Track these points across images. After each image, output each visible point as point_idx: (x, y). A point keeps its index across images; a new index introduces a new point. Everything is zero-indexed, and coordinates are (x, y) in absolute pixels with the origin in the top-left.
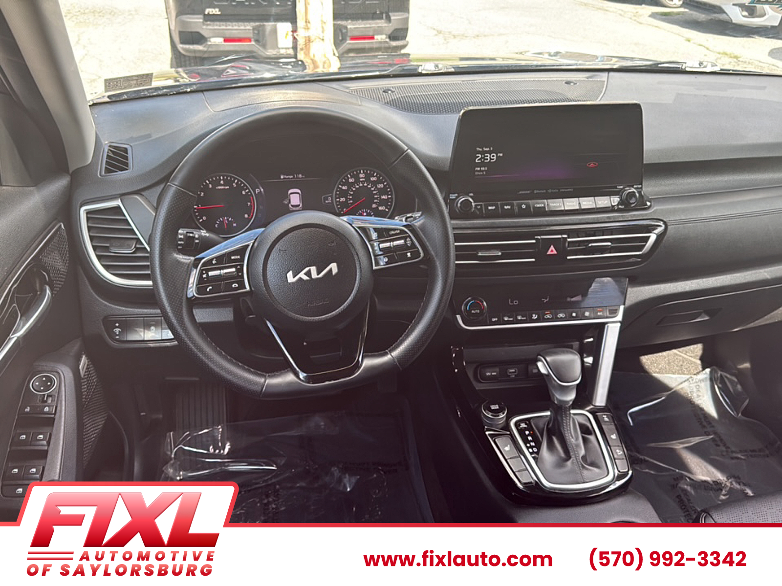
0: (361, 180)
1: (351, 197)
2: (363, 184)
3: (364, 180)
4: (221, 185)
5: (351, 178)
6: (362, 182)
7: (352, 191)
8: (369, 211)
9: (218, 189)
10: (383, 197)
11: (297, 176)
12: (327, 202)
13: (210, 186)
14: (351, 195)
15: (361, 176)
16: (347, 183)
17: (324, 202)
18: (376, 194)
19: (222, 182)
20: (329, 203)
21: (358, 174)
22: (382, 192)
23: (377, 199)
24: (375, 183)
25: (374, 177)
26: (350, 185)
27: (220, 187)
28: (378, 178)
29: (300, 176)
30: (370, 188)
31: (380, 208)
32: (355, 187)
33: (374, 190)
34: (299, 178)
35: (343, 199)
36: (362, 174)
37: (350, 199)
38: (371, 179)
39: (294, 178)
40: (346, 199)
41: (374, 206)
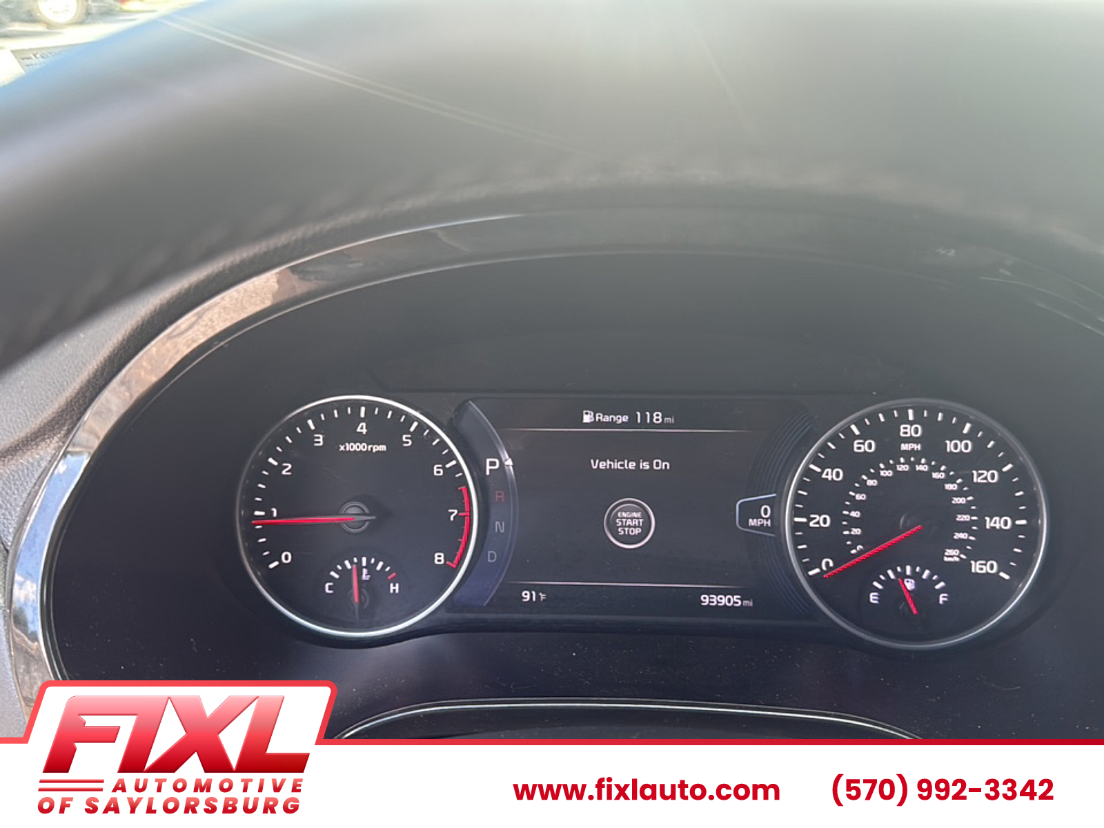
0: (904, 447)
1: (854, 514)
2: (912, 465)
3: (918, 447)
4: (359, 438)
5: (864, 436)
6: (907, 454)
7: (864, 488)
8: (926, 574)
9: (345, 452)
10: (996, 523)
11: (644, 417)
12: (752, 522)
13: (320, 440)
14: (856, 505)
15: (907, 430)
16: (841, 455)
17: (744, 523)
18: (964, 509)
19: (362, 428)
20: (762, 527)
21: (893, 425)
22: (988, 500)
23: (964, 527)
24: (961, 465)
25: (962, 437)
26: (856, 466)
27: (351, 447)
28: (979, 445)
29: (658, 417)
30: (942, 482)
31: (976, 567)
32: (875, 476)
33: (959, 493)
34: (653, 425)
35: (821, 521)
36: (911, 423)
37: (854, 523)
38: (950, 446)
39: (632, 422)
40: (837, 518)
41: (952, 555)
